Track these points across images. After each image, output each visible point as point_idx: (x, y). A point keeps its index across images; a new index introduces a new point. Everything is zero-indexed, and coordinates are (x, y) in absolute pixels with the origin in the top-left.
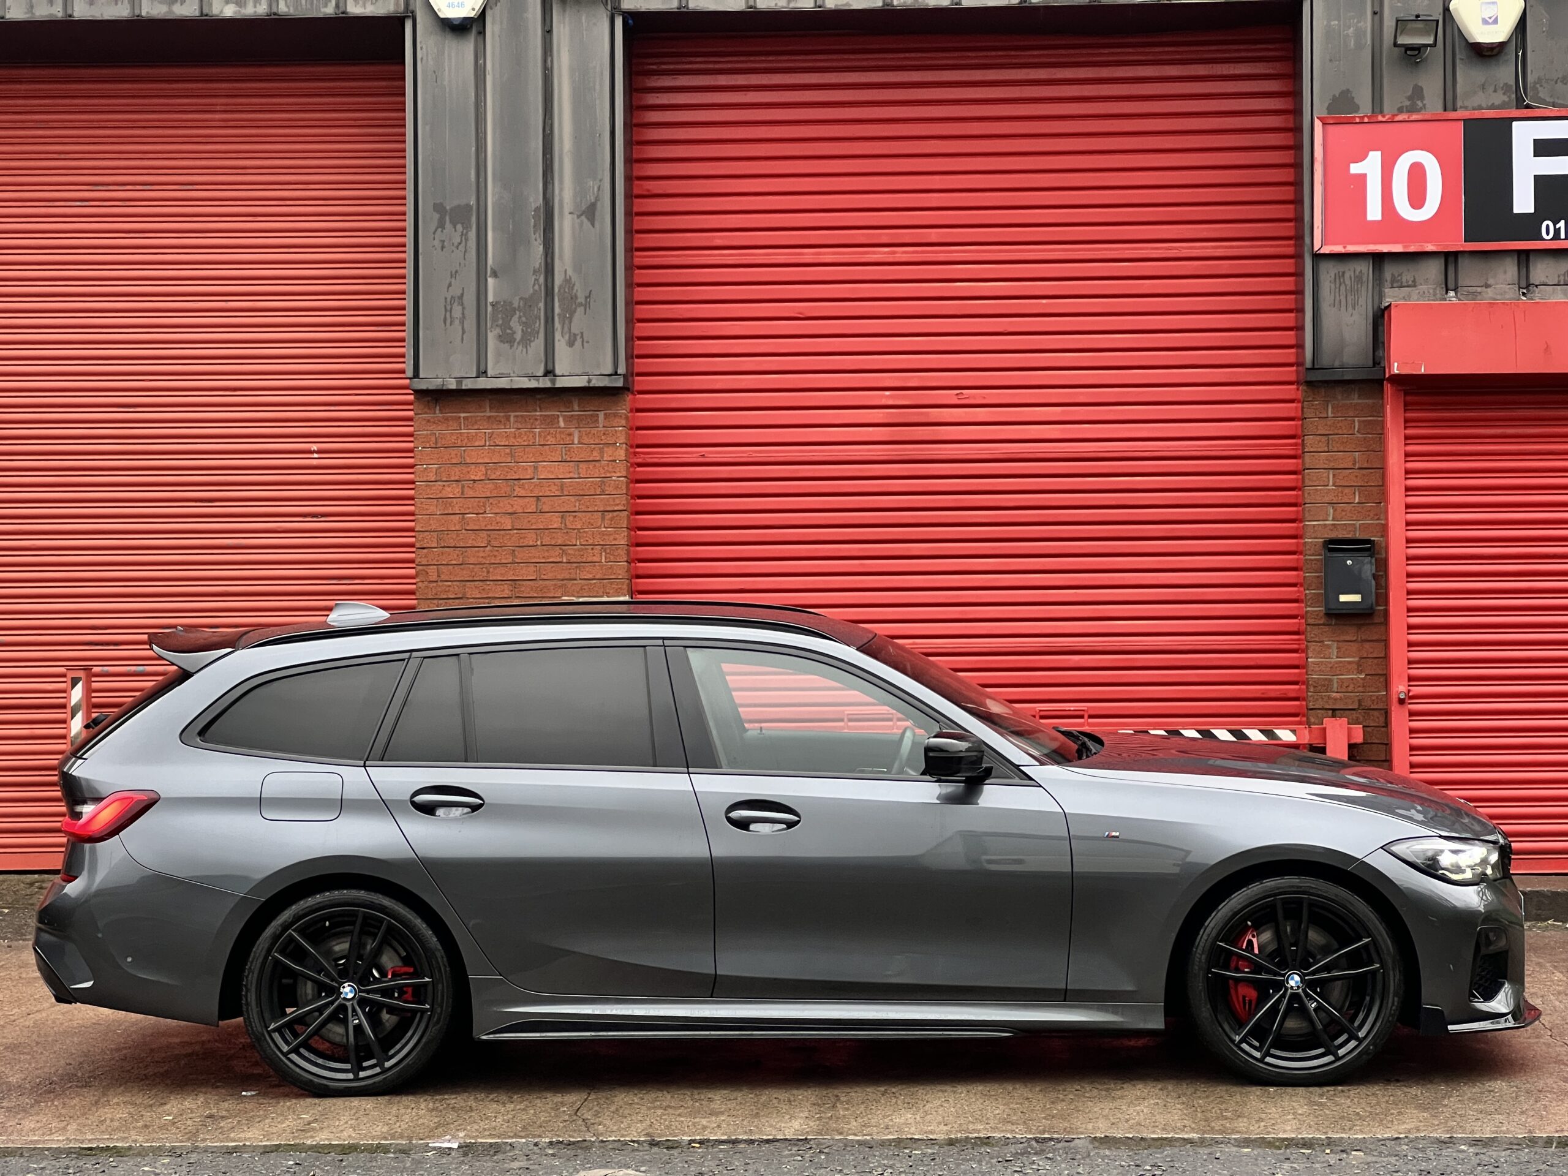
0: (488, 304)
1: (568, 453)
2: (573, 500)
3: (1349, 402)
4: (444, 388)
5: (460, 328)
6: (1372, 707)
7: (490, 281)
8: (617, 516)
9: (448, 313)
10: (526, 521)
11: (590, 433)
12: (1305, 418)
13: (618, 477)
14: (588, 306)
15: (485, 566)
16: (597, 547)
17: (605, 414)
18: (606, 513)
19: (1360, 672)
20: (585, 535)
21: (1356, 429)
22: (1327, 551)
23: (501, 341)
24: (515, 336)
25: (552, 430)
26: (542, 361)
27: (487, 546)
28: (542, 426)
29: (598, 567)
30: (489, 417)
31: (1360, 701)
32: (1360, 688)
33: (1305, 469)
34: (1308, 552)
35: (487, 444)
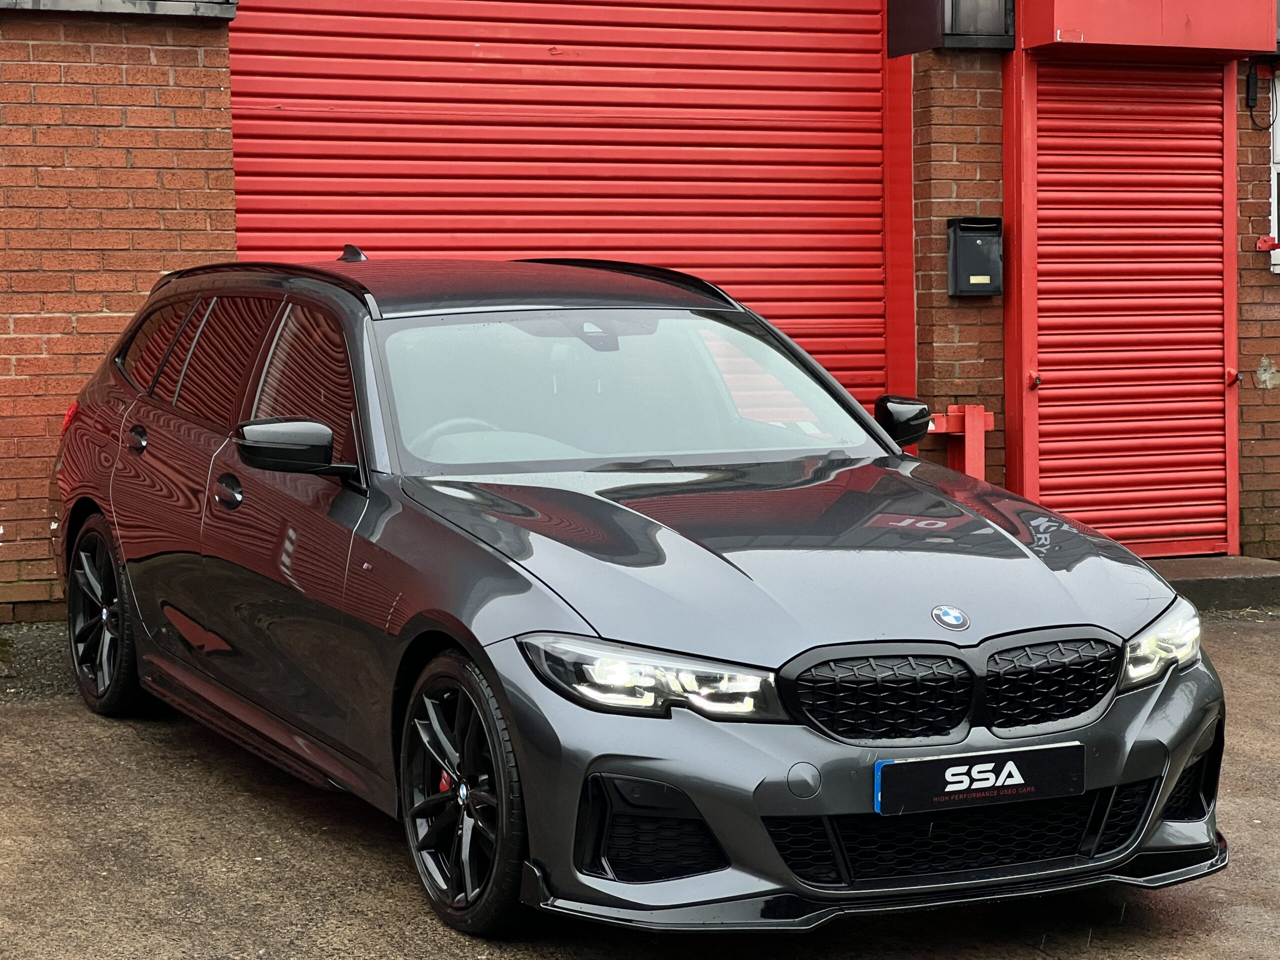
1: (163, 97)
2: (170, 154)
3: (972, 72)
4: (18, 7)
6: (991, 393)
8: (222, 175)
10: (114, 177)
11: (188, 73)
13: (223, 129)
15: (65, 231)
16: (201, 212)
17: (205, 51)
18: (209, 172)
19: (980, 357)
20: (186, 197)
21: (978, 102)
22: (958, 230)
25: (142, 68)
27: (66, 208)
28: (130, 62)
29: (203, 236)
30: (65, 46)
31: (980, 387)
32: (980, 374)
33: (930, 143)
34: (934, 231)
35: (63, 80)
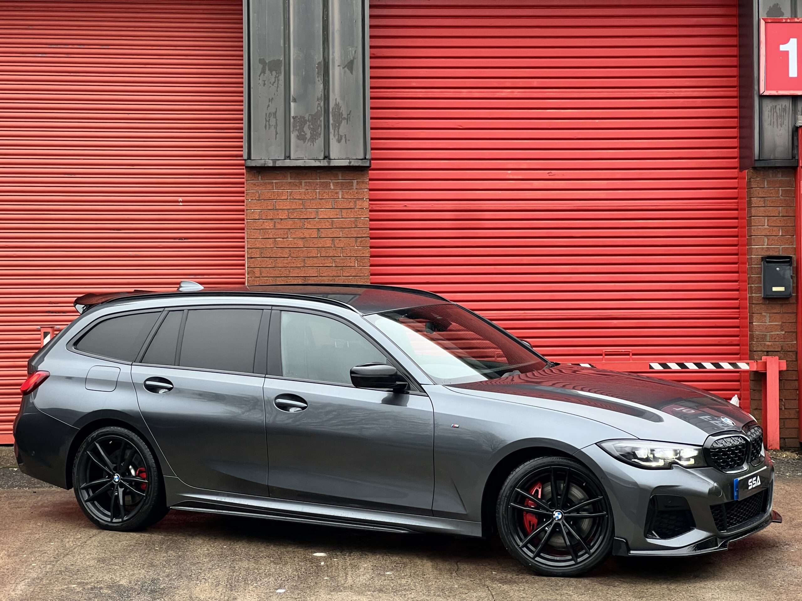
0: (291, 118)
1: (336, 204)
2: (339, 231)
3: (776, 179)
4: (266, 166)
5: (275, 131)
6: (789, 350)
7: (292, 104)
8: (364, 240)
9: (267, 123)
10: (311, 242)
11: (348, 192)
12: (752, 188)
13: (364, 218)
14: (349, 119)
15: (288, 268)
16: (353, 258)
17: (357, 182)
18: (358, 239)
19: (782, 330)
21: (780, 194)
22: (765, 263)
23: (298, 139)
24: (307, 136)
25: (326, 191)
26: (322, 151)
27: (289, 257)
28: (321, 188)
29: (353, 269)
30: (290, 182)
31: (782, 347)
32: (782, 340)
33: (751, 217)
34: (753, 263)
35: (289, 198)
